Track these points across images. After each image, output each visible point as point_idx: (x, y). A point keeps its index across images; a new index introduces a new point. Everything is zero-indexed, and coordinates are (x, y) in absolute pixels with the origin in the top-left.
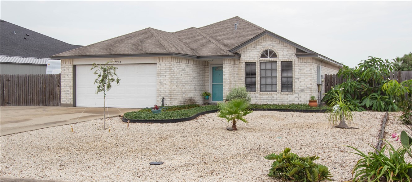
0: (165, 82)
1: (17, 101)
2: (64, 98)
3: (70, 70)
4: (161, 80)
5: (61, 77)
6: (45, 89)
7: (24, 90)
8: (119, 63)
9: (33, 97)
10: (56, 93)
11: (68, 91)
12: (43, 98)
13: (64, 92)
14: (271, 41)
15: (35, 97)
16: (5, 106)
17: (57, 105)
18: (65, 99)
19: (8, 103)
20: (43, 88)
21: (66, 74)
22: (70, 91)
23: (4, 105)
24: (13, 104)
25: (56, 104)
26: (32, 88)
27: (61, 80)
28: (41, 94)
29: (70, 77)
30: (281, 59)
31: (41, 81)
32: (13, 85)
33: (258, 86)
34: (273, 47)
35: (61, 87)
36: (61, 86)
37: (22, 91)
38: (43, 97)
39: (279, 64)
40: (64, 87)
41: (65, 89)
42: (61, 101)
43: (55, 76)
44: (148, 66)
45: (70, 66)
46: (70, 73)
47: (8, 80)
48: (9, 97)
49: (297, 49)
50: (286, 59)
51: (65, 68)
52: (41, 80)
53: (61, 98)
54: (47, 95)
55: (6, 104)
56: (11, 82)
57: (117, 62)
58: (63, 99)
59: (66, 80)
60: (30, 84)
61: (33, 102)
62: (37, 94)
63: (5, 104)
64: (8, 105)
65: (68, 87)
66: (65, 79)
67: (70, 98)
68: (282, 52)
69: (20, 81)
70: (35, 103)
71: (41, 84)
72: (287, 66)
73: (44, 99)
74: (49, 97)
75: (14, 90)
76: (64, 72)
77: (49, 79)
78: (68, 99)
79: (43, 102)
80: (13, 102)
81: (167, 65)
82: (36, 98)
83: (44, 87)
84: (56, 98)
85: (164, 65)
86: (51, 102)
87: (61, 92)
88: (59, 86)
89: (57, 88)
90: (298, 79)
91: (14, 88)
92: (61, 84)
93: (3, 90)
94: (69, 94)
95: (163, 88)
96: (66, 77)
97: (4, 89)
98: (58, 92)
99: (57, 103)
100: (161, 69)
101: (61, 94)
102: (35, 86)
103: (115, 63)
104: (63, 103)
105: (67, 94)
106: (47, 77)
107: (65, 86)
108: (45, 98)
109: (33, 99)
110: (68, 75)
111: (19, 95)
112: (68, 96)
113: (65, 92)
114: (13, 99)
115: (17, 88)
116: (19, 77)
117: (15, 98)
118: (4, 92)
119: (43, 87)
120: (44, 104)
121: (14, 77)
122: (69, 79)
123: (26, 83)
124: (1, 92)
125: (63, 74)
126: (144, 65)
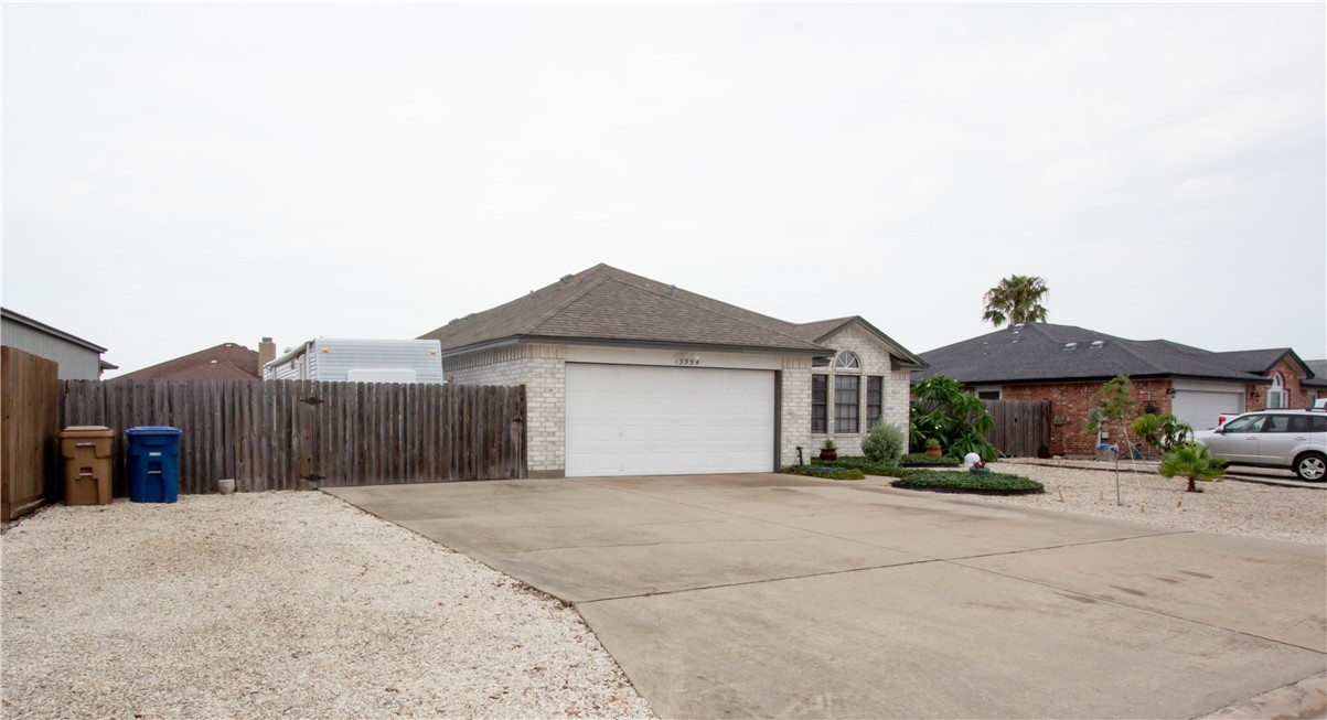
0: (800, 413)
1: (356, 471)
2: (536, 453)
3: (557, 376)
4: (794, 409)
5: (529, 394)
6: (469, 429)
7: (387, 432)
8: (694, 365)
9: (421, 455)
10: (508, 441)
11: (554, 434)
12: (461, 458)
13: (538, 439)
15: (428, 455)
16: (298, 488)
17: (514, 475)
18: (543, 458)
19: (314, 478)
20: (461, 429)
21: (544, 385)
22: (557, 434)
23: (293, 484)
24: (335, 478)
25: (509, 474)
26: (421, 426)
27: (529, 404)
28: (454, 444)
29: (557, 395)
30: (867, 371)
31: (456, 406)
32: (335, 419)
33: (831, 421)
34: (856, 347)
35: (529, 424)
36: (528, 419)
37: (378, 436)
38: (461, 451)
39: (864, 381)
40: (538, 424)
41: (542, 429)
42: (529, 463)
43: (507, 390)
45: (558, 366)
46: (557, 385)
47: (314, 401)
48: (317, 457)
49: (892, 357)
50: (874, 372)
51: (542, 370)
52: (453, 403)
53: (529, 454)
54: (477, 445)
55: (303, 480)
56: (326, 408)
57: (689, 362)
58: (535, 459)
59: (543, 405)
60: (413, 414)
61: (421, 469)
62: (437, 444)
63: (298, 483)
64: (314, 484)
65: (552, 424)
66: (542, 399)
67: (557, 453)
69: (366, 406)
70: (429, 474)
71: (453, 413)
73: (466, 460)
74: (486, 451)
75: (340, 433)
76: (539, 380)
77: (486, 401)
78: (552, 458)
79: (461, 469)
80: (335, 472)
81: (804, 374)
82: (432, 458)
83: (466, 422)
84: (508, 454)
86: (492, 469)
87: (528, 439)
88: (522, 421)
89: (514, 425)
91: (340, 427)
92: (529, 414)
93: (289, 434)
94: (554, 443)
95: (795, 425)
96: (545, 395)
97: (294, 431)
98: (515, 438)
99: (513, 470)
100: (794, 383)
101: (529, 444)
102: (429, 421)
103: (683, 365)
104: (536, 468)
105: (550, 442)
106: (477, 393)
107: (544, 419)
108: (470, 457)
109: (421, 462)
110: (551, 390)
111: (361, 447)
112: (550, 447)
113: (542, 438)
114: (335, 464)
115: (356, 427)
116: (362, 390)
117: (348, 460)
118: (295, 442)
119: (462, 423)
120: (466, 472)
121: (339, 389)
122: (555, 400)
123: (396, 411)
124: (280, 440)
125: (534, 385)
126: (744, 372)
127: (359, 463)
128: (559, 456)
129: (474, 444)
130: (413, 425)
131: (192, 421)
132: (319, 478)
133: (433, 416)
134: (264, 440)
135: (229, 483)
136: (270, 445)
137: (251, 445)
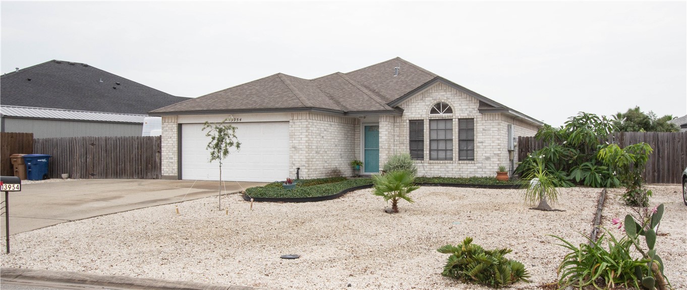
0: (301, 147)
1: (105, 172)
2: (165, 167)
3: (173, 130)
4: (296, 144)
5: (162, 140)
6: (141, 156)
7: (114, 157)
8: (239, 121)
9: (125, 167)
10: (155, 161)
11: (172, 158)
12: (138, 168)
13: (166, 161)
14: (445, 91)
15: (127, 167)
16: (89, 178)
17: (157, 178)
18: (168, 170)
19: (93, 175)
20: (138, 155)
21: (168, 135)
22: (173, 158)
23: (87, 177)
24: (99, 175)
25: (155, 177)
26: (124, 154)
27: (162, 144)
28: (136, 163)
29: (173, 140)
30: (458, 115)
31: (136, 146)
32: (99, 151)
33: (426, 152)
35: (162, 154)
36: (162, 151)
37: (111, 158)
38: (138, 166)
39: (455, 123)
40: (166, 154)
41: (167, 156)
42: (162, 172)
43: (155, 139)
44: (277, 125)
45: (174, 126)
46: (173, 135)
47: (93, 144)
48: (94, 166)
49: (480, 101)
50: (465, 115)
51: (167, 128)
52: (135, 144)
53: (162, 167)
55: (90, 176)
56: (96, 147)
57: (236, 120)
58: (164, 170)
59: (168, 145)
60: (122, 149)
61: (125, 173)
62: (130, 162)
63: (88, 177)
64: (92, 177)
65: (171, 154)
66: (167, 142)
67: (174, 168)
68: (460, 105)
69: (108, 146)
70: (127, 175)
71: (135, 149)
72: (467, 125)
73: (140, 169)
74: (147, 166)
75: (100, 157)
76: (166, 133)
77: (147, 143)
78: (171, 170)
79: (138, 173)
80: (99, 173)
81: (303, 123)
82: (128, 168)
83: (140, 153)
84: (155, 167)
85: (300, 123)
86: (149, 174)
87: (162, 161)
88: (160, 152)
89: (157, 154)
90: (482, 142)
91: (100, 155)
92: (162, 149)
93: (86, 157)
94: (172, 162)
95: (297, 155)
96: (168, 140)
97: (88, 156)
98: (157, 160)
99: (157, 175)
100: (296, 129)
101: (162, 163)
102: (127, 152)
103: (233, 121)
104: (165, 174)
105: (170, 162)
106: (144, 140)
107: (168, 151)
108: (141, 168)
109: (125, 170)
110: (171, 138)
111: (106, 163)
112: (171, 165)
113: (168, 161)
114: (99, 170)
115: (105, 155)
116: (106, 139)
117: (102, 168)
118: (88, 159)
119: (138, 153)
120: (140, 176)
121: (100, 140)
122: (173, 142)
123: (116, 149)
124: (84, 160)
125: (164, 135)
126: (273, 123)
127: (106, 169)
128: (174, 169)
129: (143, 163)
130: (122, 154)
131: (62, 152)
132: (94, 175)
133: (128, 150)
134: (80, 160)
135: (64, 175)
136: (81, 161)
137: (76, 161)
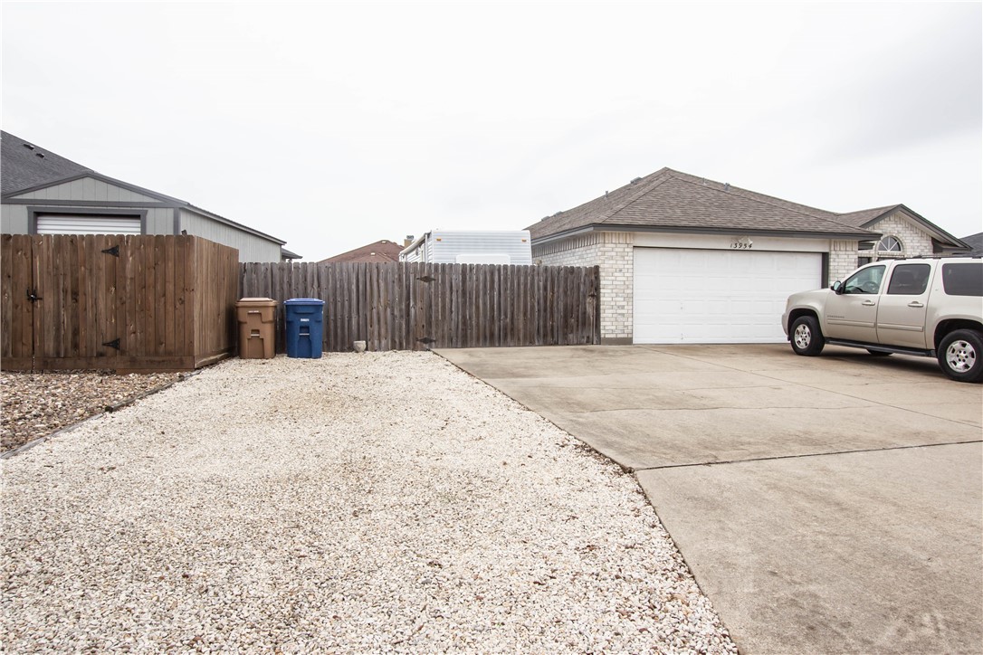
1: (460, 336)
2: (608, 323)
3: (626, 258)
5: (602, 274)
6: (552, 302)
7: (485, 304)
8: (748, 248)
9: (512, 323)
10: (585, 313)
11: (623, 307)
12: (545, 326)
13: (611, 311)
15: (518, 324)
16: (415, 349)
17: (589, 341)
18: (614, 328)
19: (427, 341)
20: (545, 303)
21: (615, 266)
22: (626, 307)
23: (411, 346)
24: (443, 341)
25: (585, 340)
26: (513, 300)
27: (602, 282)
28: (539, 316)
29: (626, 274)
30: (910, 253)
31: (541, 284)
32: (444, 294)
34: (899, 233)
35: (602, 299)
36: (602, 295)
37: (478, 307)
38: (545, 321)
40: (610, 299)
41: (613, 303)
42: (602, 332)
43: (584, 273)
44: (800, 257)
45: (627, 250)
46: (626, 266)
47: (427, 279)
48: (429, 324)
51: (614, 254)
52: (539, 281)
53: (602, 324)
54: (559, 316)
55: (418, 342)
56: (437, 285)
57: (738, 246)
58: (607, 328)
59: (615, 283)
60: (506, 290)
61: (512, 335)
62: (525, 314)
63: (415, 345)
64: (426, 346)
65: (622, 299)
66: (613, 278)
67: (626, 324)
69: (468, 283)
70: (519, 339)
71: (539, 290)
73: (549, 328)
74: (566, 321)
75: (448, 305)
76: (611, 262)
77: (566, 279)
78: (621, 327)
79: (545, 336)
80: (443, 337)
81: (850, 257)
82: (521, 326)
83: (549, 297)
84: (584, 324)
85: (846, 256)
86: (571, 335)
87: (602, 311)
88: (596, 296)
89: (589, 300)
91: (448, 300)
92: (602, 291)
93: (408, 306)
94: (623, 315)
96: (616, 274)
97: (412, 303)
98: (590, 310)
99: (588, 337)
100: (840, 264)
101: (602, 315)
102: (519, 296)
103: (742, 248)
104: (607, 336)
105: (620, 314)
106: (559, 273)
107: (615, 295)
108: (552, 326)
109: (512, 329)
110: (621, 271)
111: (464, 317)
112: (620, 318)
113: (614, 311)
114: (443, 330)
115: (460, 300)
116: (465, 270)
117: (453, 327)
118: (412, 310)
119: (545, 298)
120: (549, 338)
121: (447, 270)
122: (625, 279)
123: (492, 288)
124: (401, 310)
125: (606, 266)
126: (793, 254)
127: (463, 330)
128: (627, 326)
129: (556, 315)
130: (506, 300)
131: (335, 295)
132: (431, 341)
133: (522, 292)
134: (389, 310)
135: (362, 344)
136: (393, 314)
137: (378, 313)
